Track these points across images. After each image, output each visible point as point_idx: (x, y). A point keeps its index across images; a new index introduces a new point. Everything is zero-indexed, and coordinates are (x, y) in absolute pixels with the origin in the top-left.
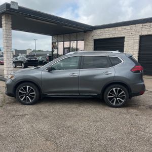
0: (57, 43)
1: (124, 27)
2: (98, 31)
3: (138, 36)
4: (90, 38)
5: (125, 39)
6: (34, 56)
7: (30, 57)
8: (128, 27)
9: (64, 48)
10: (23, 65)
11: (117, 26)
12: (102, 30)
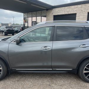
0: (27, 18)
1: (76, 6)
2: (57, 10)
3: (87, 13)
4: (51, 14)
5: (77, 15)
6: (11, 27)
7: (9, 28)
8: (79, 6)
9: (32, 22)
10: (4, 33)
11: (71, 6)
12: (59, 9)
